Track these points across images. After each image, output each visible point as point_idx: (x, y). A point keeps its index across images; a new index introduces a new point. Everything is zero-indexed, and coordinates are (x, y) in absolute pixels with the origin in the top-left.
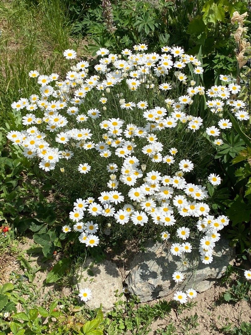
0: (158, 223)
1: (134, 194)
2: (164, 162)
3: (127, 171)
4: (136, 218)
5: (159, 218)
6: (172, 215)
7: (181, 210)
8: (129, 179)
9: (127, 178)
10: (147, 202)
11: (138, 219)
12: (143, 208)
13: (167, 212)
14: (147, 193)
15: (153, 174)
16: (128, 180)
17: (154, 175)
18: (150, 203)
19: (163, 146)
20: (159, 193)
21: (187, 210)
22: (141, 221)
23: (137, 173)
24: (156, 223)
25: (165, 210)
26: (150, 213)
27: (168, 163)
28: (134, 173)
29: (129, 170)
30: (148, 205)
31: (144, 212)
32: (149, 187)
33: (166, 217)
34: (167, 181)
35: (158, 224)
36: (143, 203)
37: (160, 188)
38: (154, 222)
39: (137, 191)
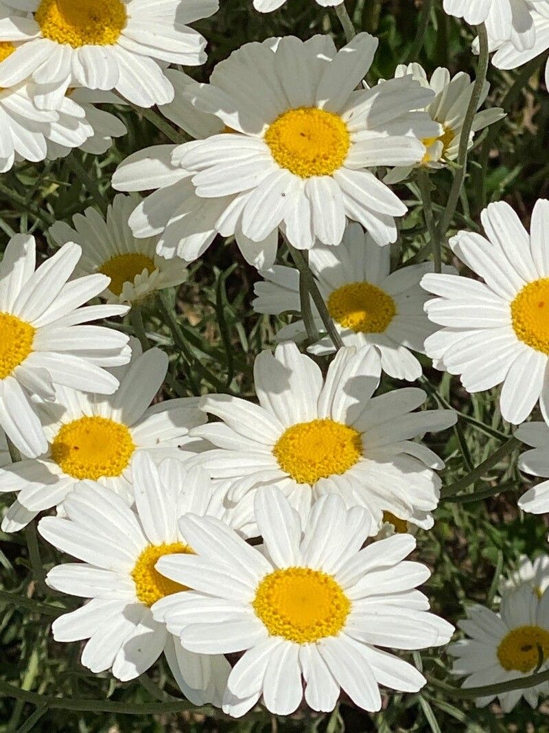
5: (154, 580)
13: (330, 485)
18: (35, 318)
25: (298, 454)
26: (32, 499)
35: (126, 672)
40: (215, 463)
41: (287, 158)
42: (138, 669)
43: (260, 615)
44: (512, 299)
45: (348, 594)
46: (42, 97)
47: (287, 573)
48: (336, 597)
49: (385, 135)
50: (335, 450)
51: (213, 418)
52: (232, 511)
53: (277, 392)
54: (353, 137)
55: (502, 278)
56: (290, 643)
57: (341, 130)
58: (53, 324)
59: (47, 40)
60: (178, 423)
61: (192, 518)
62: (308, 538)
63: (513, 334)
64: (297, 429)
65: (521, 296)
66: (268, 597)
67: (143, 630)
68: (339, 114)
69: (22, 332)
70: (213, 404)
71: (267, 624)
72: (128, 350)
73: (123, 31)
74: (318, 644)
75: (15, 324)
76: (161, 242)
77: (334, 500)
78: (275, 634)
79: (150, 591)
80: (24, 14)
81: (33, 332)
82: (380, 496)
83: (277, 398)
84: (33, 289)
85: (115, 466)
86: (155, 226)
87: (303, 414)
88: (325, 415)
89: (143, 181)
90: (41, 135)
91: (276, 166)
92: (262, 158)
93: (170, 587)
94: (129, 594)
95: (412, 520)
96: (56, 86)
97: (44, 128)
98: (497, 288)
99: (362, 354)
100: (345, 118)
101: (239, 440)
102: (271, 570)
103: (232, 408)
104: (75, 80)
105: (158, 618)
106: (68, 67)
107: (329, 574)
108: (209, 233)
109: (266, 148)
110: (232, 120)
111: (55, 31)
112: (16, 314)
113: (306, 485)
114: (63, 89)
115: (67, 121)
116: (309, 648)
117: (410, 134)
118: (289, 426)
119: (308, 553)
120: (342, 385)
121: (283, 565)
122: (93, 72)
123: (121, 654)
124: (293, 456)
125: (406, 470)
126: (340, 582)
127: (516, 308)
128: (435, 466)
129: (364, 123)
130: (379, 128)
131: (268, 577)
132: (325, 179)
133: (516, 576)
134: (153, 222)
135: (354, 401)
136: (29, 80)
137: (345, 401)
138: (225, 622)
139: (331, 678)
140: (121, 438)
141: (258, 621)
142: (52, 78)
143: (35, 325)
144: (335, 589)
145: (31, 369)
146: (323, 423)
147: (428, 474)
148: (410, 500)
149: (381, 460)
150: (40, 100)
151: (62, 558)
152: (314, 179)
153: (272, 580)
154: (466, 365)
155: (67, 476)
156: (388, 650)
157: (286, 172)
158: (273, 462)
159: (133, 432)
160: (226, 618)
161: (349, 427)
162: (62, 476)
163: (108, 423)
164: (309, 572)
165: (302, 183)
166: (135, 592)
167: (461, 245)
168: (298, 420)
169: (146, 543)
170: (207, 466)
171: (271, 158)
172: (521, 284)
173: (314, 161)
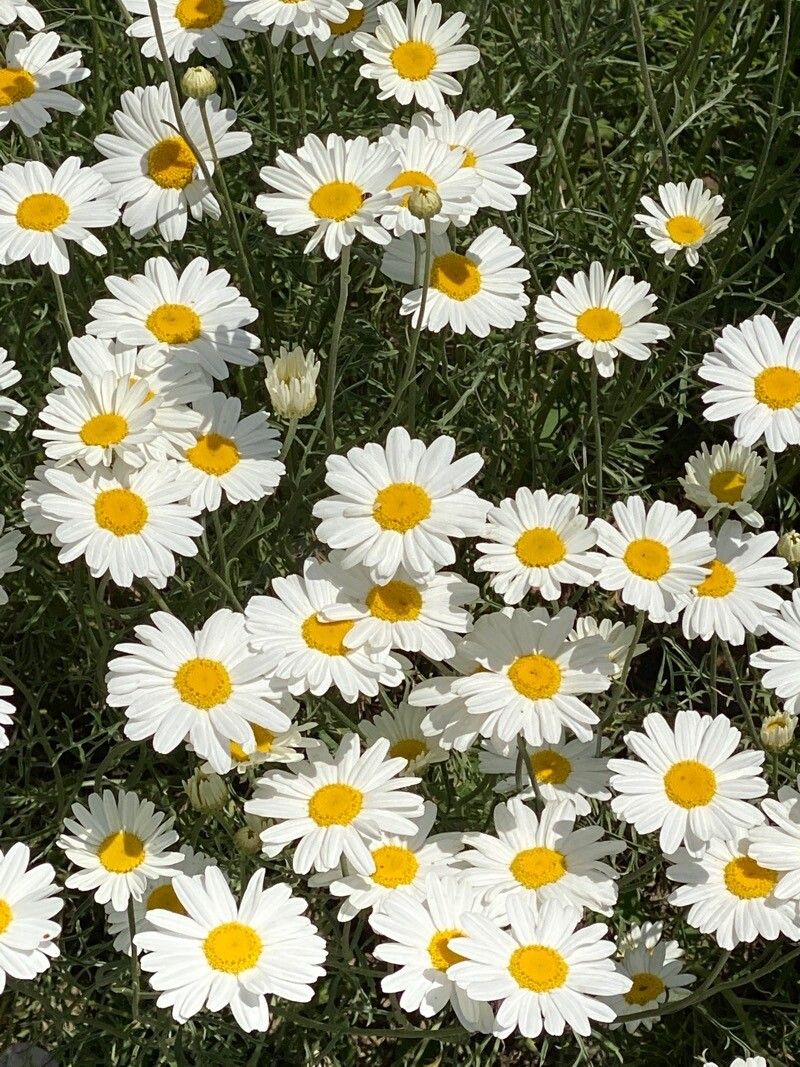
0: (431, 998)
1: (168, 679)
2: (543, 344)
3: (103, 429)
4: (196, 949)
5: (445, 954)
6: (589, 918)
7: (700, 876)
8: (121, 515)
9: (101, 504)
10: (326, 774)
11: (217, 962)
12: (273, 842)
13: (548, 890)
14: (320, 673)
15: (393, 467)
16: (104, 523)
17: (408, 476)
18: (363, 787)
19: (530, 151)
20: (462, 685)
21: (774, 876)
22: (245, 976)
23: (215, 442)
24: (408, 1004)
25: (526, 870)
26: (358, 901)
27: (585, 351)
28: (189, 442)
29: (127, 410)
30: (335, 807)
31: (283, 889)
32: (348, 612)
33: (528, 939)
34: (538, 548)
35: (428, 1012)
36: (275, 781)
37: (460, 622)
38: (389, 984)
39: (213, 654)
40: (473, 877)
41: (523, 688)
42: (434, 1010)
43: (513, 975)
44: (664, 774)
45: (567, 961)
46: (375, 655)
47: (529, 948)
48: (560, 963)
49: (581, 672)
50: (550, 867)
51: (468, 847)
52: (488, 908)
53: (509, 830)
54: (563, 674)
55: (658, 761)
56: (532, 993)
57: (556, 670)
58: (375, 790)
59: (374, 618)
60: (444, 850)
61: (469, 915)
62: (540, 928)
63: (665, 796)
64: (524, 854)
65: (670, 772)
66: (518, 964)
67: (436, 985)
68: (554, 658)
69: (355, 796)
70: (467, 838)
71: (518, 980)
72: (422, 807)
73: (421, 611)
74: (550, 993)
75: (351, 791)
76: (442, 739)
77: (555, 903)
78: (523, 987)
79: (440, 960)
80: (358, 601)
81: (362, 796)
82: (580, 897)
83: (510, 834)
84: (360, 769)
85: (407, 878)
86: (437, 729)
87: (527, 844)
88: (541, 845)
89: (430, 700)
90: (375, 680)
91: (516, 693)
92: (507, 688)
93: (454, 958)
94: (427, 962)
95: (601, 911)
96: (383, 648)
97: (376, 676)
98: (655, 767)
99: (563, 804)
100: (557, 662)
101: (487, 862)
102: (517, 947)
103: (481, 840)
104: (394, 644)
105: (451, 978)
106: (390, 637)
107: (555, 949)
108: (473, 734)
109: (509, 682)
110: (485, 663)
111: (380, 613)
112: (350, 784)
113: (532, 890)
114: (388, 650)
115: (391, 671)
116: (544, 996)
117: (596, 671)
118: (519, 852)
119: (541, 937)
120: (551, 826)
121: (526, 943)
122: (406, 639)
123: (424, 1001)
124: (523, 872)
125: (596, 881)
126: (561, 953)
127: (667, 780)
128: (615, 878)
129: (567, 666)
130: (577, 668)
131: (517, 951)
132: (547, 701)
133: (629, 937)
134: (436, 727)
135: (559, 837)
136: (367, 645)
137: (554, 837)
138: (493, 980)
139: (559, 1015)
140: (409, 860)
141: (512, 979)
142: (381, 644)
143: (362, 791)
144: (559, 958)
145: (364, 821)
146: (541, 849)
147: (611, 882)
148: (599, 899)
149: (580, 874)
150: (374, 657)
151: (384, 939)
152: (540, 701)
153: (520, 952)
154: (638, 817)
155: (377, 885)
156: (593, 996)
157: (523, 697)
158: (510, 875)
159: (417, 856)
160: (493, 977)
161: (557, 852)
162: (374, 885)
163: (399, 850)
164: (542, 948)
165: (533, 703)
166: (430, 961)
167: (632, 741)
168: (524, 848)
169: (435, 930)
170: (469, 879)
171: (512, 688)
172: (669, 765)
173: (540, 690)
